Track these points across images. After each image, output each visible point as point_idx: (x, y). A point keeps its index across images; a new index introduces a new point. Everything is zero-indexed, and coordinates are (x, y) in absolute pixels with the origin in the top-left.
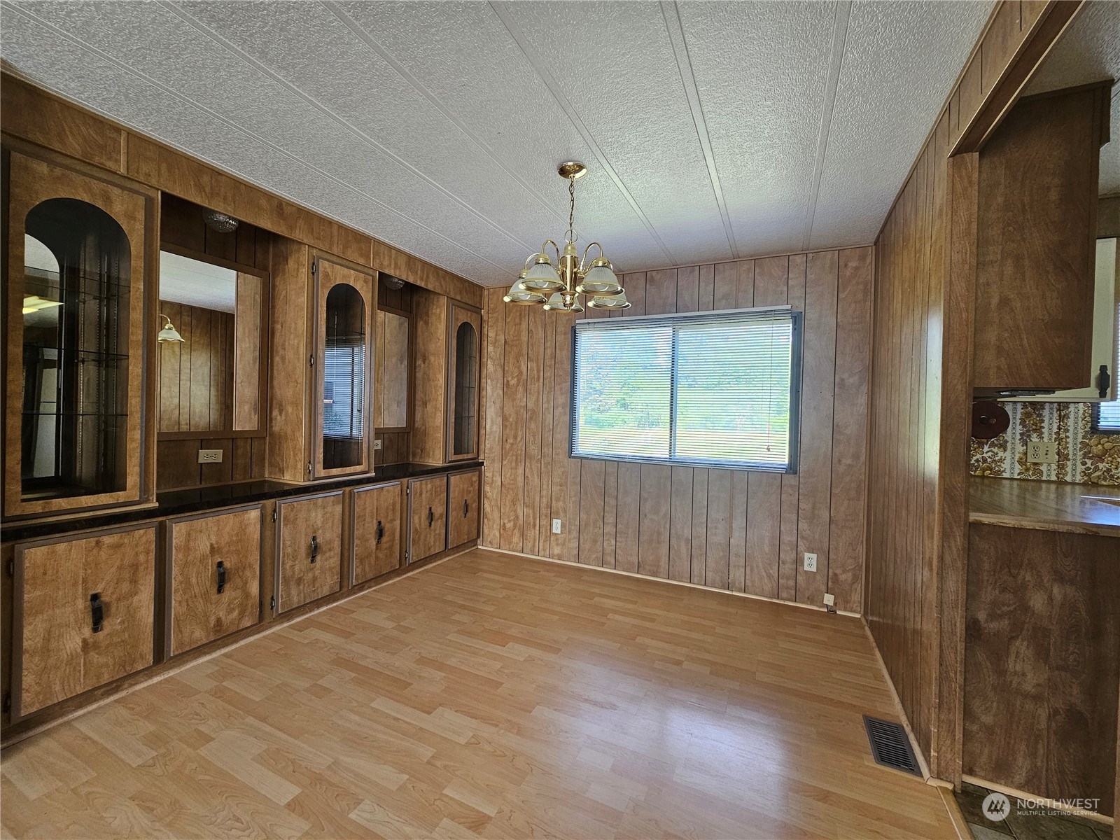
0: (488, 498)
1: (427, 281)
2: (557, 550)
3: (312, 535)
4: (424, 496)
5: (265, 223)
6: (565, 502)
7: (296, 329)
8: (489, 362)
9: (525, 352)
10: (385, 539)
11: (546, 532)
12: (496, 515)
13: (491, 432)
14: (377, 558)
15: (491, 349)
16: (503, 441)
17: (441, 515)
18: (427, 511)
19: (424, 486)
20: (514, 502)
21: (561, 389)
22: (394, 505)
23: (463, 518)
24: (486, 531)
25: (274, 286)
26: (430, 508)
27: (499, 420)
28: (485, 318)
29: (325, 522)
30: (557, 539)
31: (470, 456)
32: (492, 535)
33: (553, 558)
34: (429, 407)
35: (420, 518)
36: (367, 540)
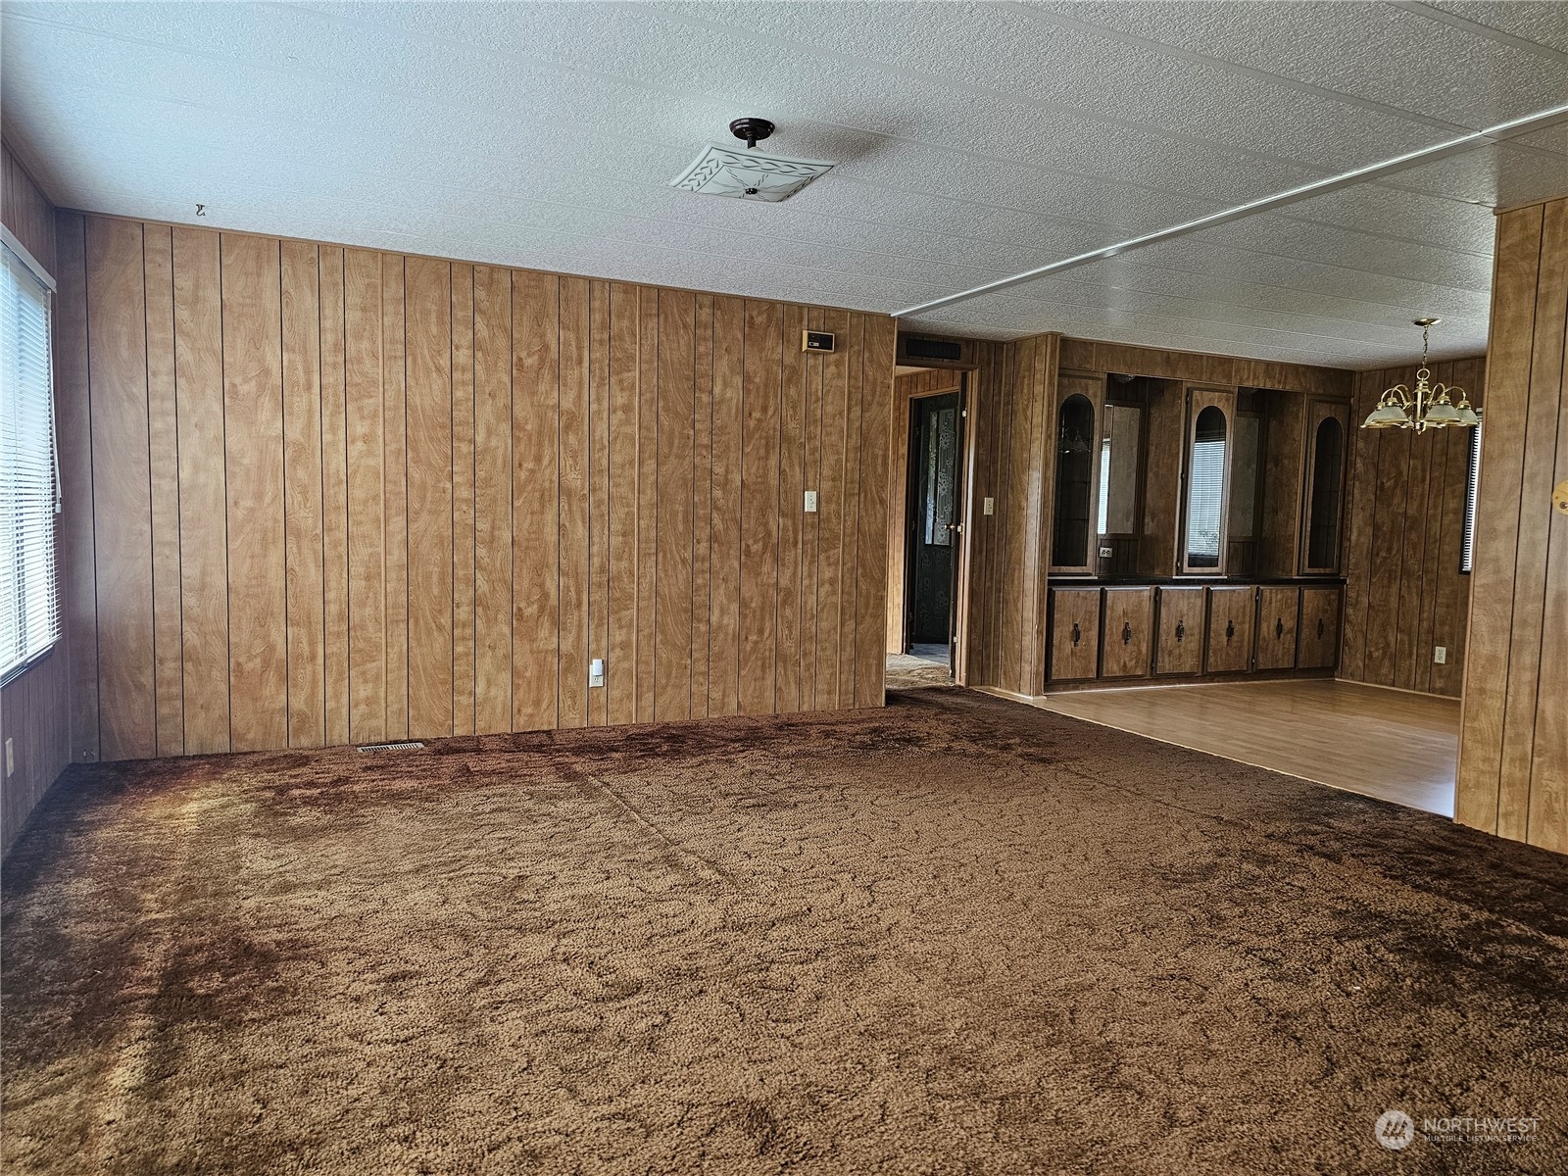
0: (1350, 622)
1: (1285, 383)
2: (1439, 684)
3: (1179, 619)
4: (1273, 605)
5: (1159, 374)
6: (1451, 626)
7: (1170, 449)
8: (1358, 461)
9: (1406, 447)
10: (1235, 638)
11: (1426, 661)
12: (1360, 641)
13: (1357, 545)
14: (1228, 654)
15: (1361, 445)
16: (1373, 554)
17: (1290, 631)
18: (1276, 623)
19: (1274, 595)
20: (1384, 627)
21: (1453, 491)
22: (1244, 607)
23: (1316, 639)
24: (1347, 662)
25: (1149, 414)
26: (1280, 620)
27: (1369, 530)
28: (1355, 408)
29: (1189, 609)
30: (1440, 671)
31: (1328, 571)
32: (1354, 665)
33: (1433, 693)
34: (1280, 515)
35: (1268, 627)
36: (1220, 635)
